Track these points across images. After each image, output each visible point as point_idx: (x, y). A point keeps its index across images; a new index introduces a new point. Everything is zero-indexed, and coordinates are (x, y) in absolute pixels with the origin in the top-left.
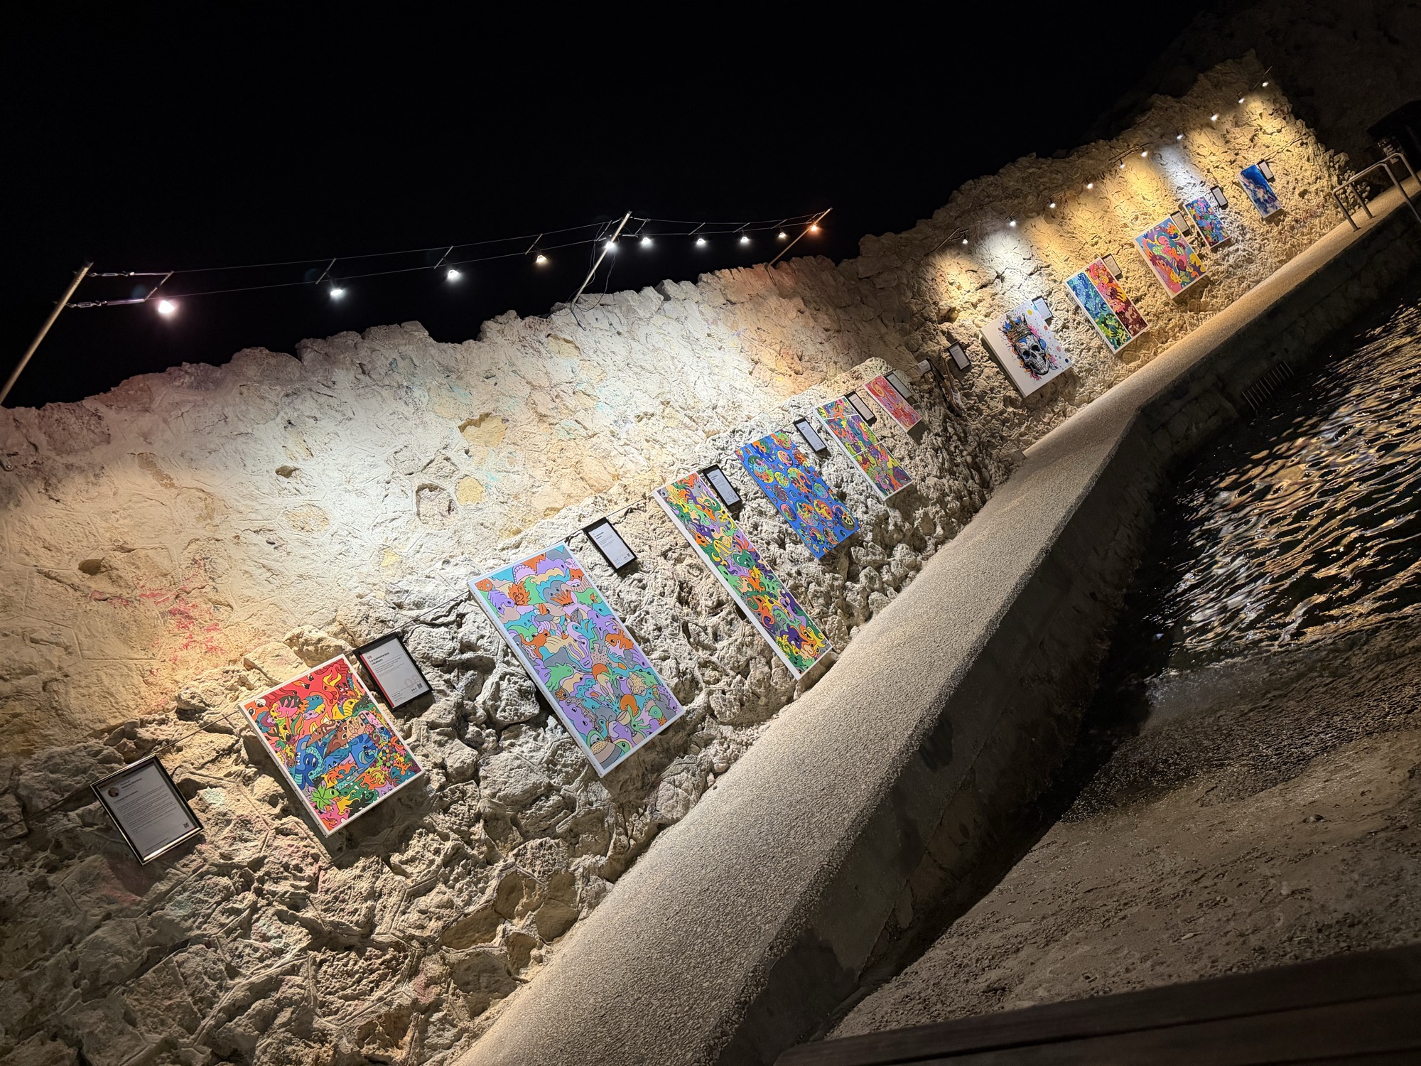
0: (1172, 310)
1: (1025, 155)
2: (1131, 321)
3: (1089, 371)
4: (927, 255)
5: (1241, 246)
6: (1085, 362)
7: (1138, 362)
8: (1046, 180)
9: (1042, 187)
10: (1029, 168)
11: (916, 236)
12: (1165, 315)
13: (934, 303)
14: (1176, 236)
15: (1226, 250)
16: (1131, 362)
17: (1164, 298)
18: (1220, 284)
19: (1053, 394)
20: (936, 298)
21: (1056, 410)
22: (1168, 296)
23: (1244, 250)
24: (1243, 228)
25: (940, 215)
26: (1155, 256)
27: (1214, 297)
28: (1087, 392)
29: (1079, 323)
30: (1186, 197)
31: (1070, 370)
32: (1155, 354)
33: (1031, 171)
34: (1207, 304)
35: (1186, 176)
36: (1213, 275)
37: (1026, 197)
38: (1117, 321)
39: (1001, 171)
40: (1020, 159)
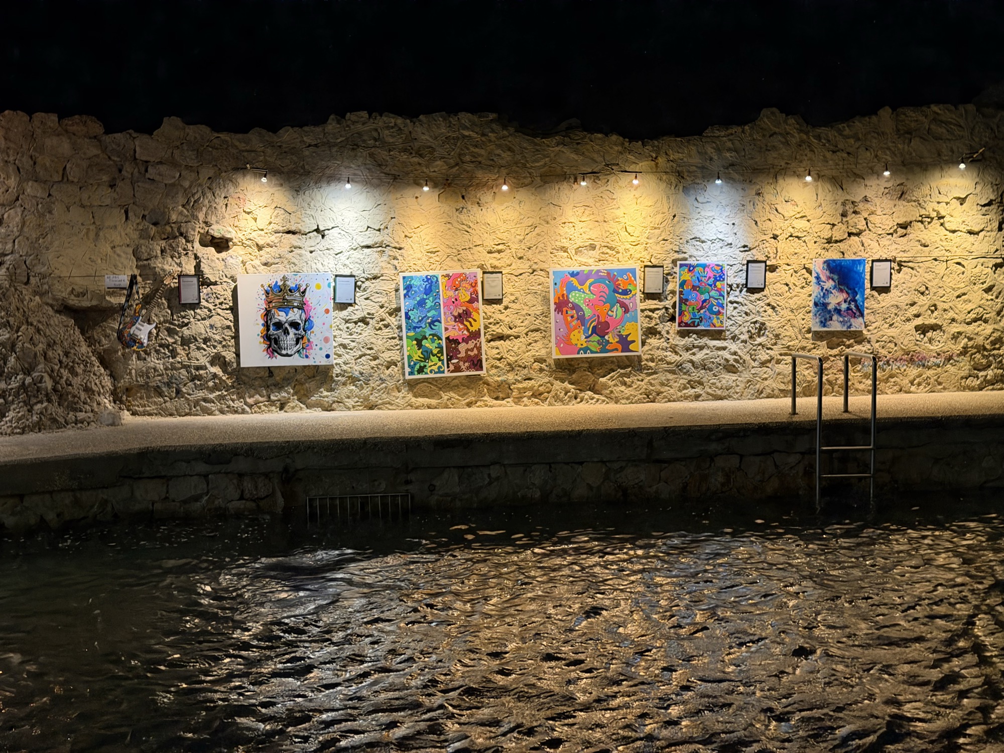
0: (541, 370)
1: (472, 112)
2: (463, 354)
3: (353, 380)
4: (236, 169)
5: (733, 347)
6: (356, 369)
7: (433, 402)
8: (482, 152)
9: (468, 158)
10: (466, 128)
11: (237, 144)
12: (526, 371)
13: (206, 223)
14: (626, 292)
15: (705, 341)
16: (423, 396)
17: (543, 353)
18: (649, 375)
19: (284, 379)
20: (212, 219)
21: (272, 398)
22: (549, 353)
23: (735, 353)
24: (762, 328)
25: (288, 135)
26: (568, 302)
27: (625, 384)
28: (330, 400)
29: (386, 326)
30: (695, 253)
31: (329, 368)
32: (469, 405)
33: (466, 133)
34: (605, 386)
35: (724, 228)
36: (652, 360)
37: (435, 159)
38: (441, 348)
39: (421, 117)
40: (462, 115)
